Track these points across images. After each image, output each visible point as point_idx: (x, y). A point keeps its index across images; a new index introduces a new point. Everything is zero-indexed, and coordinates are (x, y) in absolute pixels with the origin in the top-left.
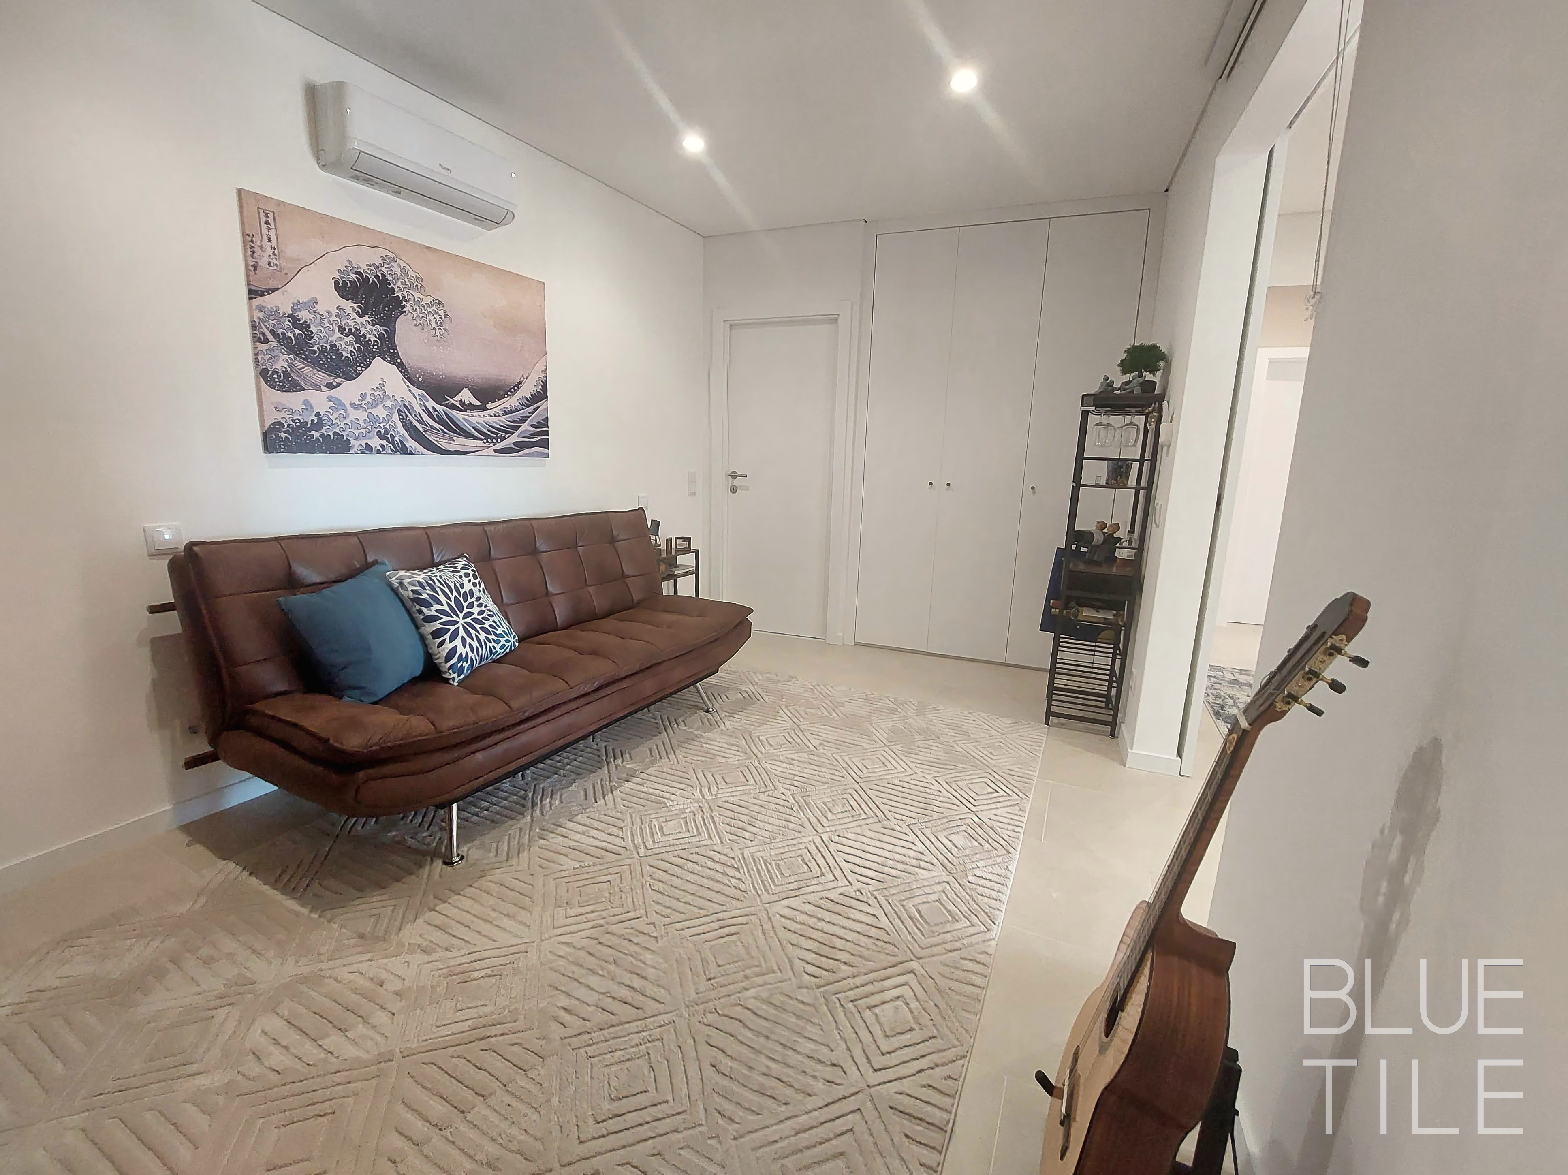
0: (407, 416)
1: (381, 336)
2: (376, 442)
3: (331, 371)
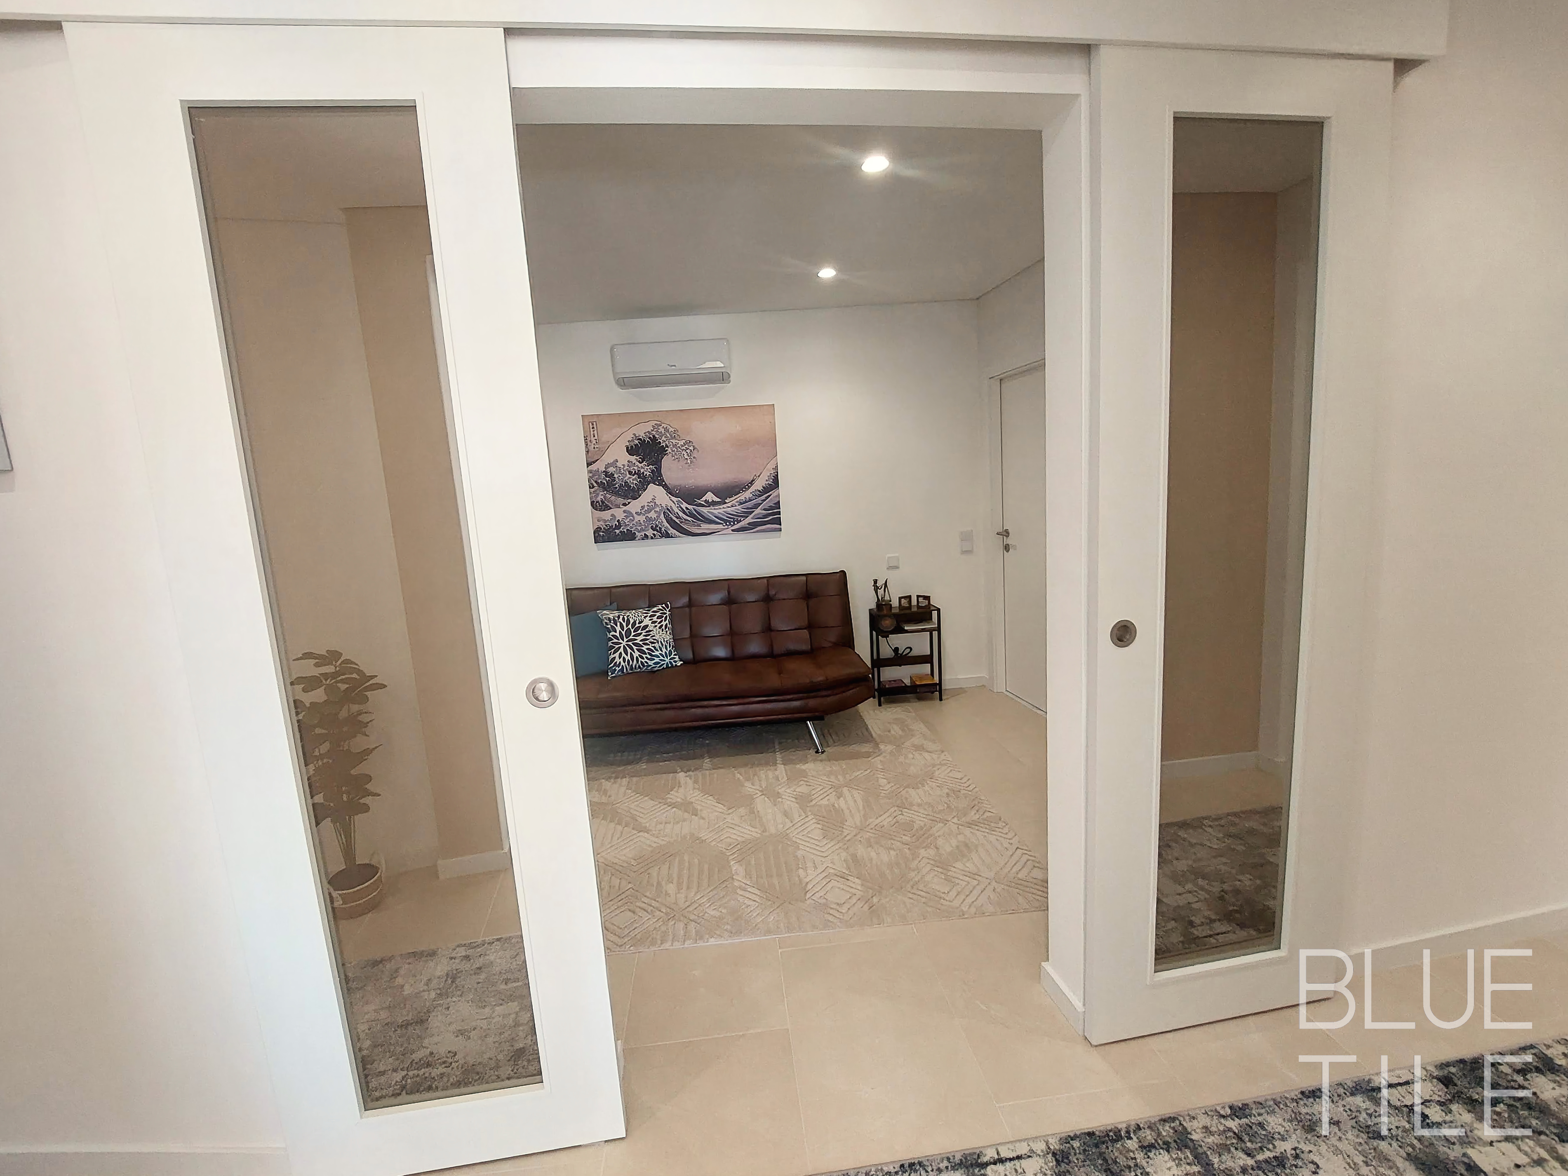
0: (669, 515)
1: (653, 471)
2: (650, 533)
3: (625, 497)
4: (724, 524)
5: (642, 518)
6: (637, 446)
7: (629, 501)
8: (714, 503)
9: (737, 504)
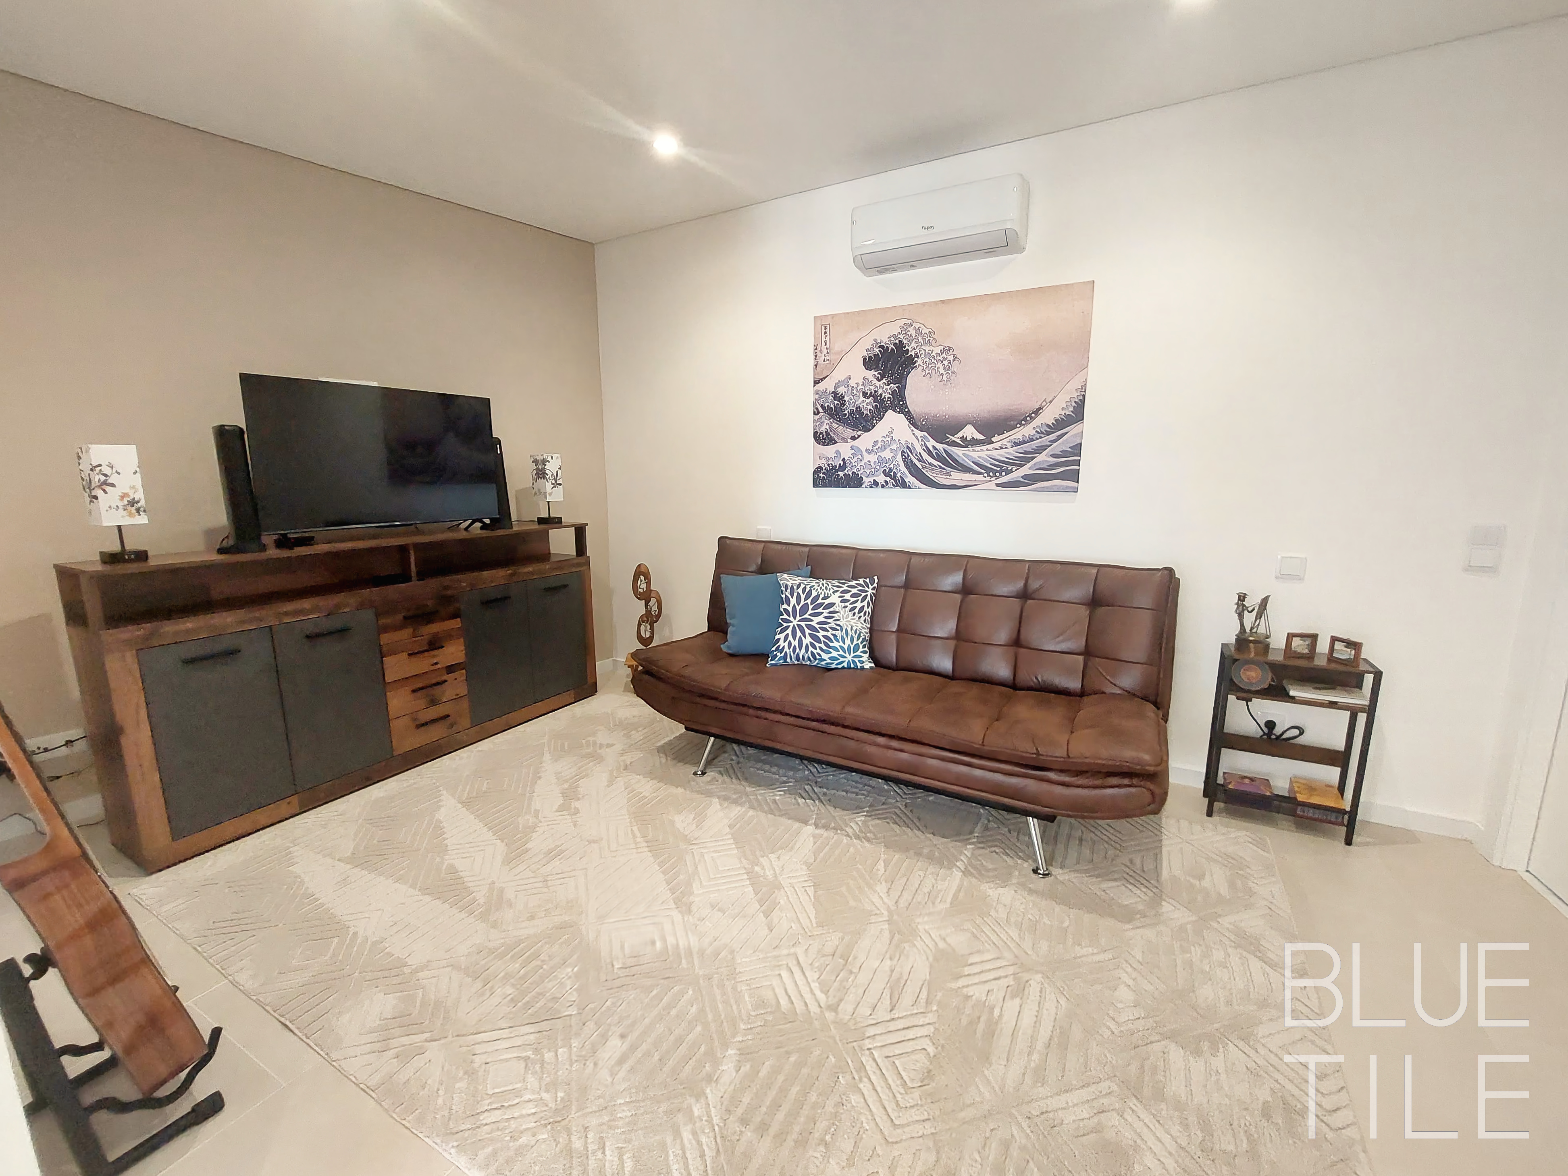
2: (881, 479)
4: (986, 475)
5: (873, 458)
6: (877, 357)
7: (859, 433)
8: (974, 442)
9: (1009, 445)
